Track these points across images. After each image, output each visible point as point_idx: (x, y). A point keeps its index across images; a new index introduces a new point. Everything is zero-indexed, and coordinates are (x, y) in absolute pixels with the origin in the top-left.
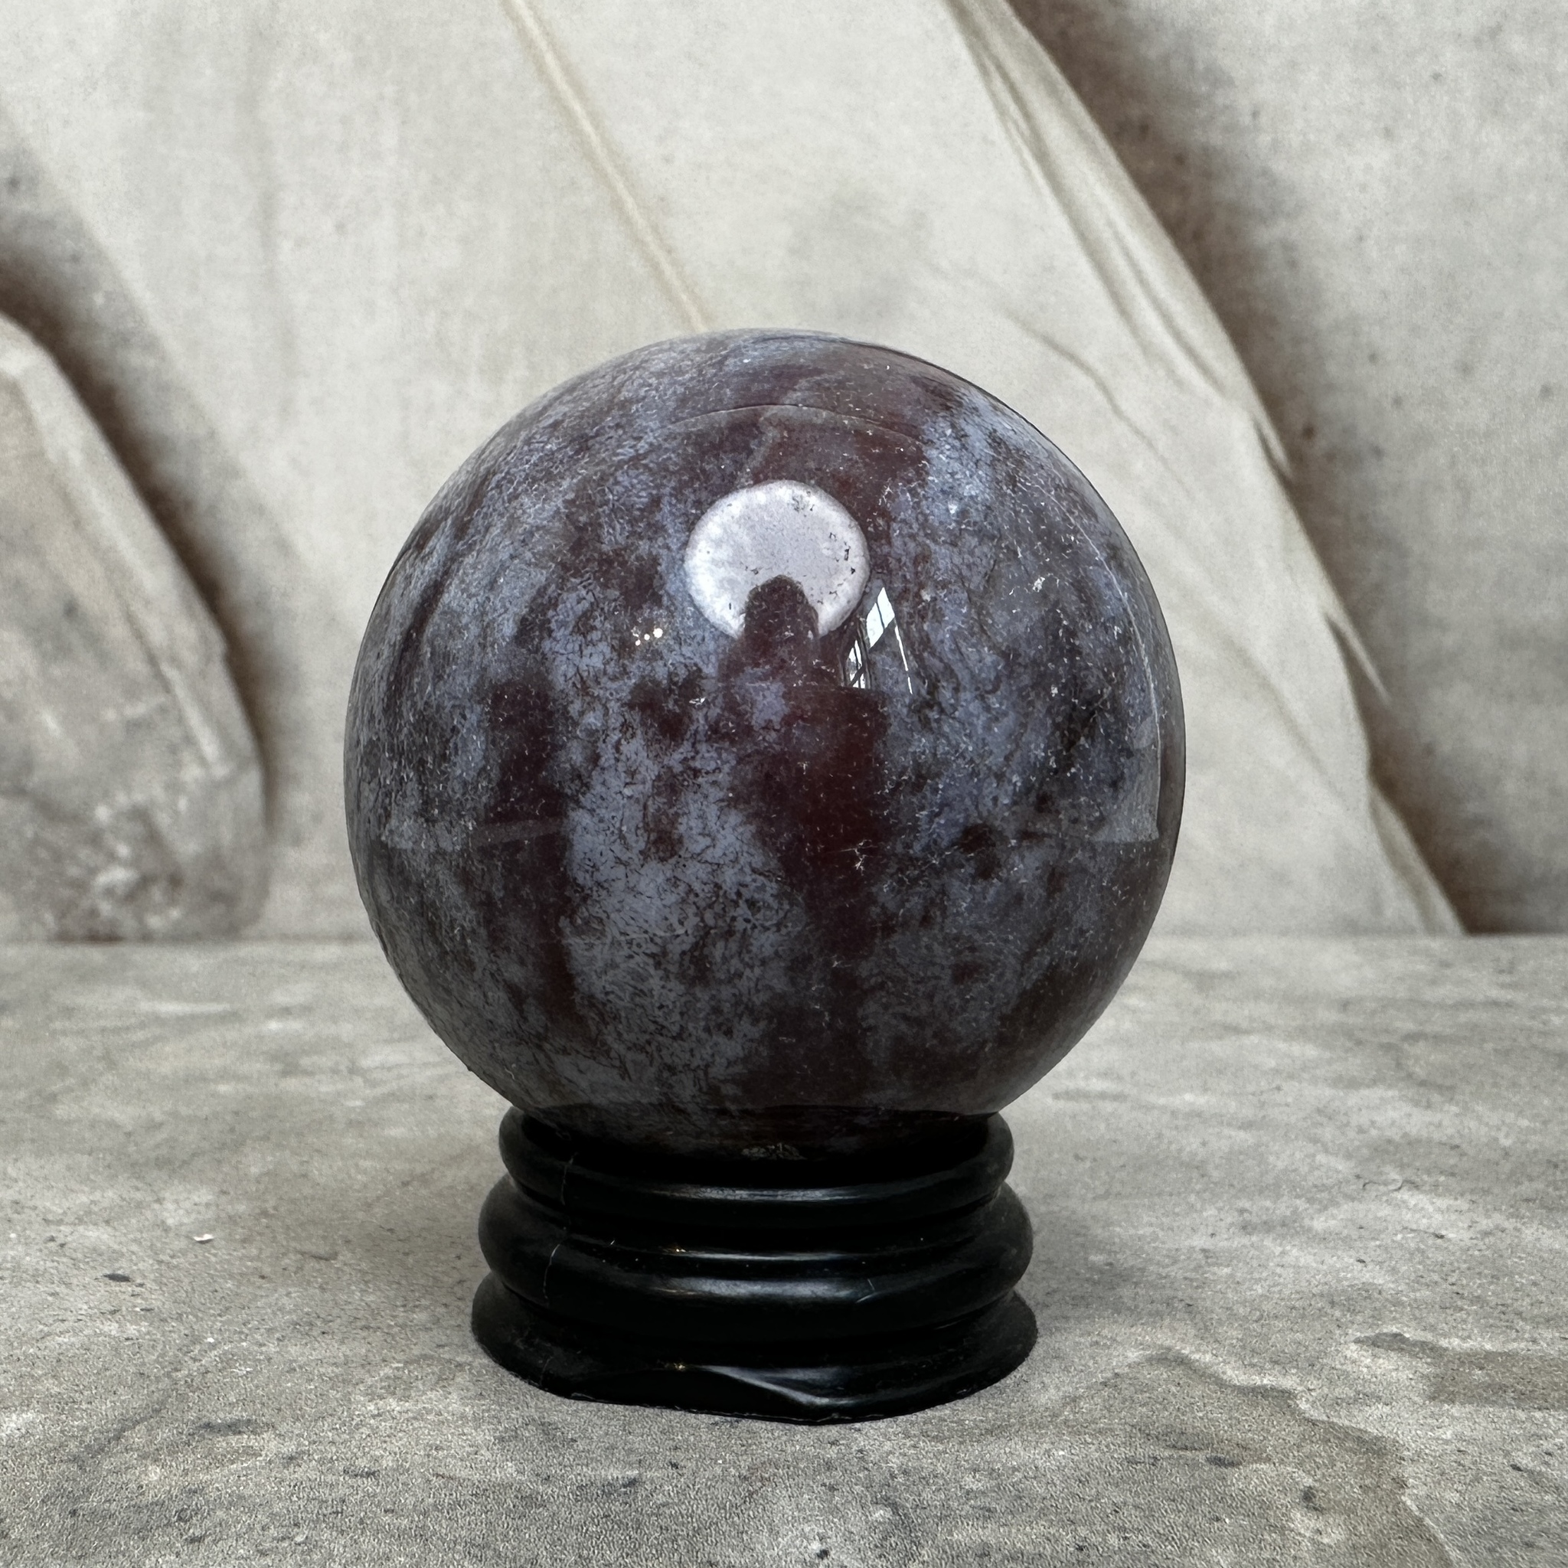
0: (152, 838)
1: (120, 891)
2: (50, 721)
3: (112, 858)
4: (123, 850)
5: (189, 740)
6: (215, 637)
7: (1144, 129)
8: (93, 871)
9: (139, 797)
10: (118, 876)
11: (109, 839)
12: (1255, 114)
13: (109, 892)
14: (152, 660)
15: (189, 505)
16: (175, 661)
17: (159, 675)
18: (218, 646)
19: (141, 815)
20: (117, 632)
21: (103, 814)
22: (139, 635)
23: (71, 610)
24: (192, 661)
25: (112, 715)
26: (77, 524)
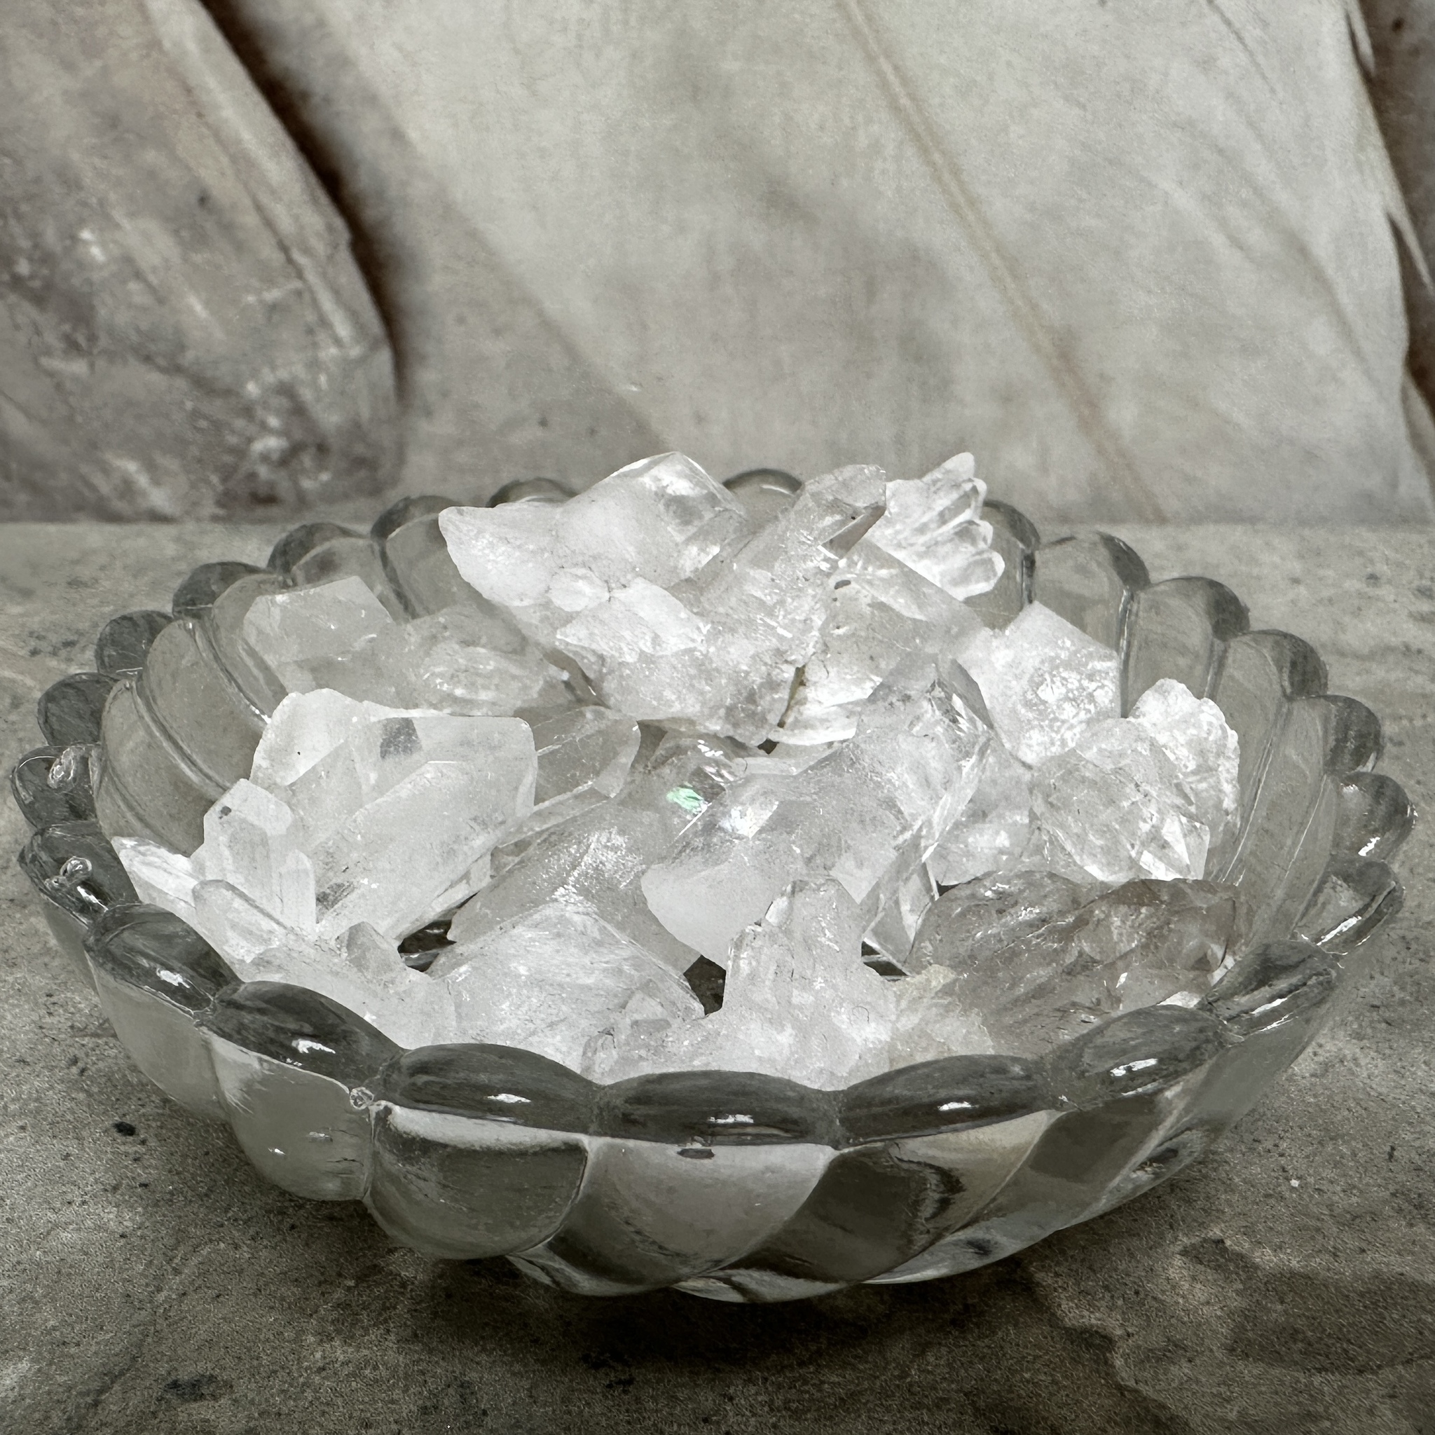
0: (298, 411)
1: (275, 456)
2: (199, 308)
3: (264, 428)
4: (273, 422)
5: (324, 322)
6: (339, 223)
8: (250, 440)
9: (283, 374)
10: (272, 444)
11: (260, 412)
13: (265, 458)
14: (284, 248)
15: (305, 96)
16: (307, 251)
17: (290, 261)
18: (344, 235)
19: (286, 390)
20: (250, 220)
21: (252, 389)
22: (269, 223)
23: (203, 200)
24: (320, 248)
25: (251, 299)
26: (200, 115)
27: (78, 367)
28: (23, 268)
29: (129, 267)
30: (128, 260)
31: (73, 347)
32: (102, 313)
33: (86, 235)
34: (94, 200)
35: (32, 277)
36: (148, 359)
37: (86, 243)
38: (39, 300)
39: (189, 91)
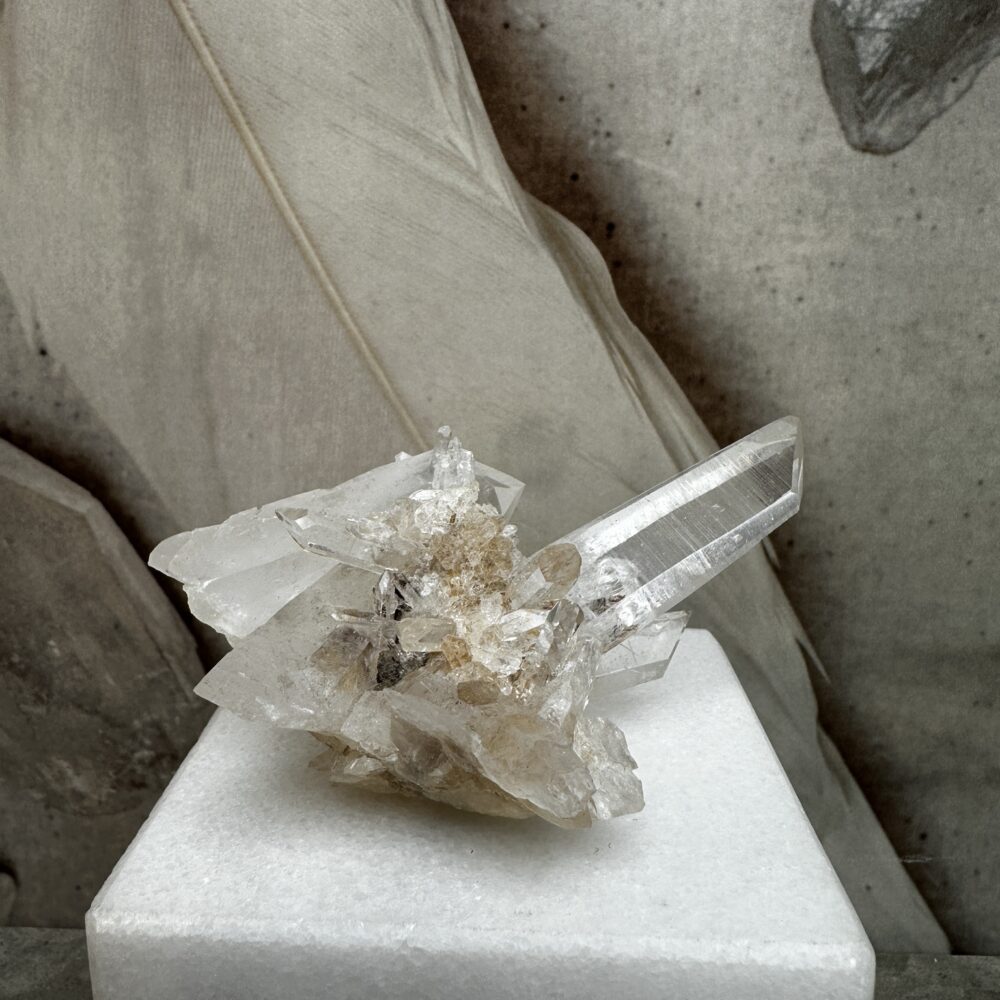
0: (163, 736)
1: (147, 761)
2: (111, 681)
3: (142, 745)
4: (148, 742)
6: (191, 638)
7: (702, 380)
8: (133, 752)
9: (156, 717)
10: (146, 754)
11: (140, 736)
12: (768, 372)
13: (141, 762)
14: (160, 651)
16: (172, 652)
17: (163, 657)
18: (194, 645)
19: (157, 725)
20: (142, 636)
21: (137, 724)
22: (152, 638)
23: (117, 626)
24: (180, 651)
25: (140, 676)
26: (119, 585)
27: (40, 710)
28: (16, 659)
29: (74, 660)
30: (73, 655)
31: (38, 700)
32: (57, 682)
33: (52, 643)
34: (58, 626)
35: (20, 663)
36: (80, 706)
37: (51, 647)
38: (23, 675)
39: (113, 572)
